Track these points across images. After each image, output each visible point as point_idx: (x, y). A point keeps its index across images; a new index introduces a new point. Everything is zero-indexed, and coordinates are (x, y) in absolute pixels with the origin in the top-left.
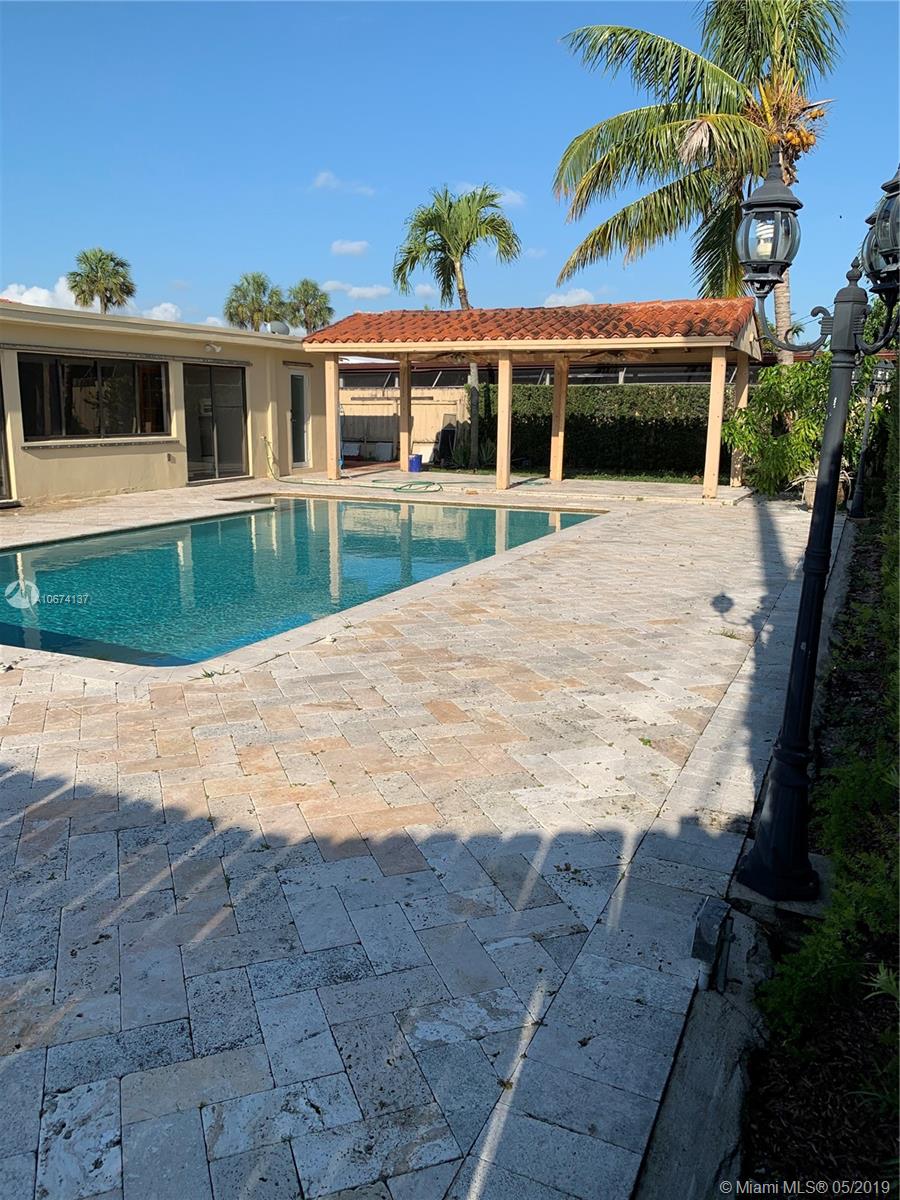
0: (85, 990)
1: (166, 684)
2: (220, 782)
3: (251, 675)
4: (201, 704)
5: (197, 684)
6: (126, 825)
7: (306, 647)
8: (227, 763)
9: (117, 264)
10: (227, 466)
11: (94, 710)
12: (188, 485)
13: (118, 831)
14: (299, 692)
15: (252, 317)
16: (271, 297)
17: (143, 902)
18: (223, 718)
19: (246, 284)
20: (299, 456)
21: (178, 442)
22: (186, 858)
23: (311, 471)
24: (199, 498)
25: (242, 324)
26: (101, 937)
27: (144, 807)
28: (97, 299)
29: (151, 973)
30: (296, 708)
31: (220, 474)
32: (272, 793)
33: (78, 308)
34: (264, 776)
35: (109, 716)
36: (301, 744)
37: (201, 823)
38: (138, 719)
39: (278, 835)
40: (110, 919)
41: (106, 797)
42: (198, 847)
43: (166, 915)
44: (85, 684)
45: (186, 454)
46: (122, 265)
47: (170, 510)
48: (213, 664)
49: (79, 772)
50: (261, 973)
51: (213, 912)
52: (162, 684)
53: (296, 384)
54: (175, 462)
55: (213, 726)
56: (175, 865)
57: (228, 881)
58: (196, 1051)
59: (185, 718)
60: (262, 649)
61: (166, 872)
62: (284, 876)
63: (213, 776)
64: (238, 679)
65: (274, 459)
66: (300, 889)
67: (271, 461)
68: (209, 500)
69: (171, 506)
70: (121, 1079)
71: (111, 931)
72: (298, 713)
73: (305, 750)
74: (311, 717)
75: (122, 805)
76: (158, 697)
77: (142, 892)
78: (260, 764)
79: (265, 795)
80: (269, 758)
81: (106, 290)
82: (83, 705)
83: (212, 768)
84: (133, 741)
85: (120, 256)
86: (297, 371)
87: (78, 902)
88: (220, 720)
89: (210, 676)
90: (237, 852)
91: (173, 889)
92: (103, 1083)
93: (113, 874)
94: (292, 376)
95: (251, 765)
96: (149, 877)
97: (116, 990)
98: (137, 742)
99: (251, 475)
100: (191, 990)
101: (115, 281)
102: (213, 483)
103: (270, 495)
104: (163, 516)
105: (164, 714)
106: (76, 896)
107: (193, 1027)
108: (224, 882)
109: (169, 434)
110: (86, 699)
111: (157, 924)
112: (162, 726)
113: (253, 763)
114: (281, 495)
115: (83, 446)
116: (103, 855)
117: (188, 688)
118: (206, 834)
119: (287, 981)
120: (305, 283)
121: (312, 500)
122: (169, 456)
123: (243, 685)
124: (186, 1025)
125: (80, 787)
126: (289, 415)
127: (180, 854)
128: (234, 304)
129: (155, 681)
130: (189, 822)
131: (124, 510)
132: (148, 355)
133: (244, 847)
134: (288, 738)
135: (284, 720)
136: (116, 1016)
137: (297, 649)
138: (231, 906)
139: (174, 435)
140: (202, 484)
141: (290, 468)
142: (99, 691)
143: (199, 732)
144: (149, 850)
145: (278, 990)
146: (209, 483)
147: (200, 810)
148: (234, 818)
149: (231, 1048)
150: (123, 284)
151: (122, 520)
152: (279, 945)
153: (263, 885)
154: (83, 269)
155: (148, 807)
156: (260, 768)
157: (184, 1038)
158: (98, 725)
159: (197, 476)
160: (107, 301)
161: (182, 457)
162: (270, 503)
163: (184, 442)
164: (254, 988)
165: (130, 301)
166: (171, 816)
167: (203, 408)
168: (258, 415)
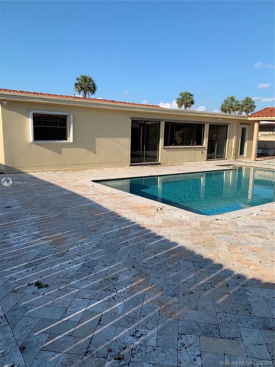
0: (187, 307)
1: (204, 220)
2: (223, 254)
3: (230, 222)
4: (215, 228)
5: (214, 222)
6: (196, 260)
7: (248, 215)
8: (225, 249)
9: (190, 95)
10: (218, 155)
11: (184, 224)
12: (206, 161)
13: (193, 262)
14: (246, 230)
15: (229, 109)
16: (236, 103)
17: (202, 285)
18: (222, 234)
19: (228, 99)
20: (242, 153)
21: (205, 148)
22: (214, 275)
23: (245, 158)
24: (210, 165)
25: (226, 112)
26: (191, 292)
27: (200, 257)
28: (184, 106)
29: (206, 307)
30: (246, 235)
31: (216, 157)
32: (240, 261)
33: (178, 108)
34: (237, 255)
35: (188, 227)
36: (248, 247)
37: (218, 265)
38: (197, 229)
39: (243, 275)
40: (193, 288)
41: (189, 251)
42: (218, 273)
43: (209, 291)
44: (181, 216)
45: (207, 151)
46: (192, 95)
47: (201, 168)
48: (219, 217)
49: (182, 242)
50: (240, 318)
51: (223, 294)
52: (203, 220)
53: (244, 130)
54: (203, 154)
55: (220, 236)
56: (211, 276)
57: (228, 285)
58: (221, 336)
59: (210, 232)
60: (233, 214)
61: (208, 278)
62: (246, 289)
63: (221, 252)
64: (226, 223)
65: (234, 153)
66: (251, 295)
67: (233, 154)
68: (213, 165)
69: (202, 167)
70: (199, 336)
71: (194, 291)
72: (247, 237)
73: (250, 249)
74: (251, 239)
75: (194, 255)
76: (202, 224)
77: (202, 282)
78: (235, 251)
79: (237, 261)
80: (238, 249)
81: (186, 103)
82: (181, 223)
83: (220, 249)
84: (196, 236)
85: (191, 93)
86: (244, 126)
87: (184, 280)
88: (221, 234)
89: (217, 220)
90: (230, 277)
91: (211, 284)
92: (194, 336)
93: (193, 275)
94: (243, 128)
95: (232, 251)
96: (204, 278)
97: (196, 309)
98: (197, 236)
99: (226, 158)
100: (218, 317)
101: (189, 100)
102: (214, 160)
103: (232, 165)
104: (200, 170)
105: (204, 229)
106: (183, 278)
107: (220, 329)
108: (226, 286)
109: (203, 145)
110: (182, 221)
111: (207, 293)
112: (204, 233)
113: (233, 250)
114: (235, 165)
115: (179, 148)
116: (190, 268)
117: (211, 223)
118: (220, 269)
119: (250, 324)
120: (247, 98)
121: (244, 167)
122: (202, 151)
123: (227, 225)
124: (218, 327)
125: (182, 247)
126: (240, 140)
127: (212, 273)
128: (224, 106)
129: (201, 219)
130: (214, 264)
131: (188, 167)
132: (200, 122)
133: (232, 276)
134: (244, 244)
135: (242, 238)
136: (196, 317)
137: (245, 216)
138: (229, 294)
139: (204, 146)
140: (210, 161)
141: (238, 157)
142: (185, 219)
143: (215, 237)
144: (203, 270)
145: (247, 326)
146: (213, 160)
147: (217, 261)
148: (228, 266)
149: (232, 339)
150: (191, 101)
151: (188, 170)
152: (246, 311)
153: (239, 290)
154: (180, 97)
155: (202, 257)
156: (235, 252)
157: (217, 331)
158: (186, 229)
159: (209, 158)
160: (186, 106)
161: (206, 152)
162: (231, 167)
163: (207, 148)
164: (239, 323)
165: (193, 106)
166: (208, 261)
167: (213, 138)
168: (230, 140)
